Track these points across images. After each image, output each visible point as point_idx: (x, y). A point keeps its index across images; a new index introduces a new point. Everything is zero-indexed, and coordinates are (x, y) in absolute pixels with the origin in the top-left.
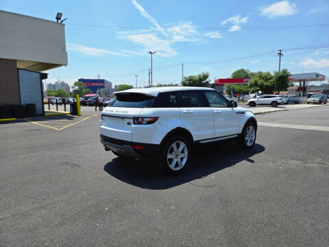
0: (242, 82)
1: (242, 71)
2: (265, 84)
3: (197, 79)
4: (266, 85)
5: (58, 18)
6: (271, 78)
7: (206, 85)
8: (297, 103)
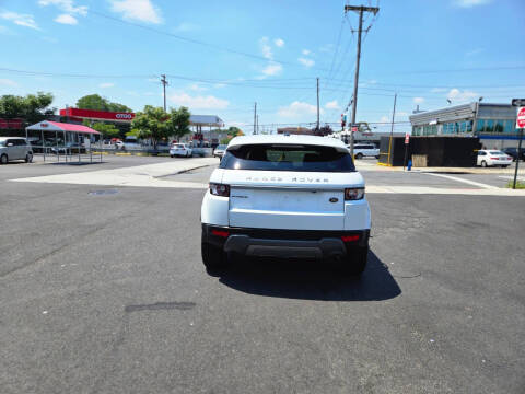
0: (115, 118)
1: (96, 98)
2: (160, 125)
3: (28, 103)
4: (162, 128)
6: (167, 117)
7: (50, 116)
8: (202, 155)
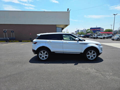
5: (68, 10)
